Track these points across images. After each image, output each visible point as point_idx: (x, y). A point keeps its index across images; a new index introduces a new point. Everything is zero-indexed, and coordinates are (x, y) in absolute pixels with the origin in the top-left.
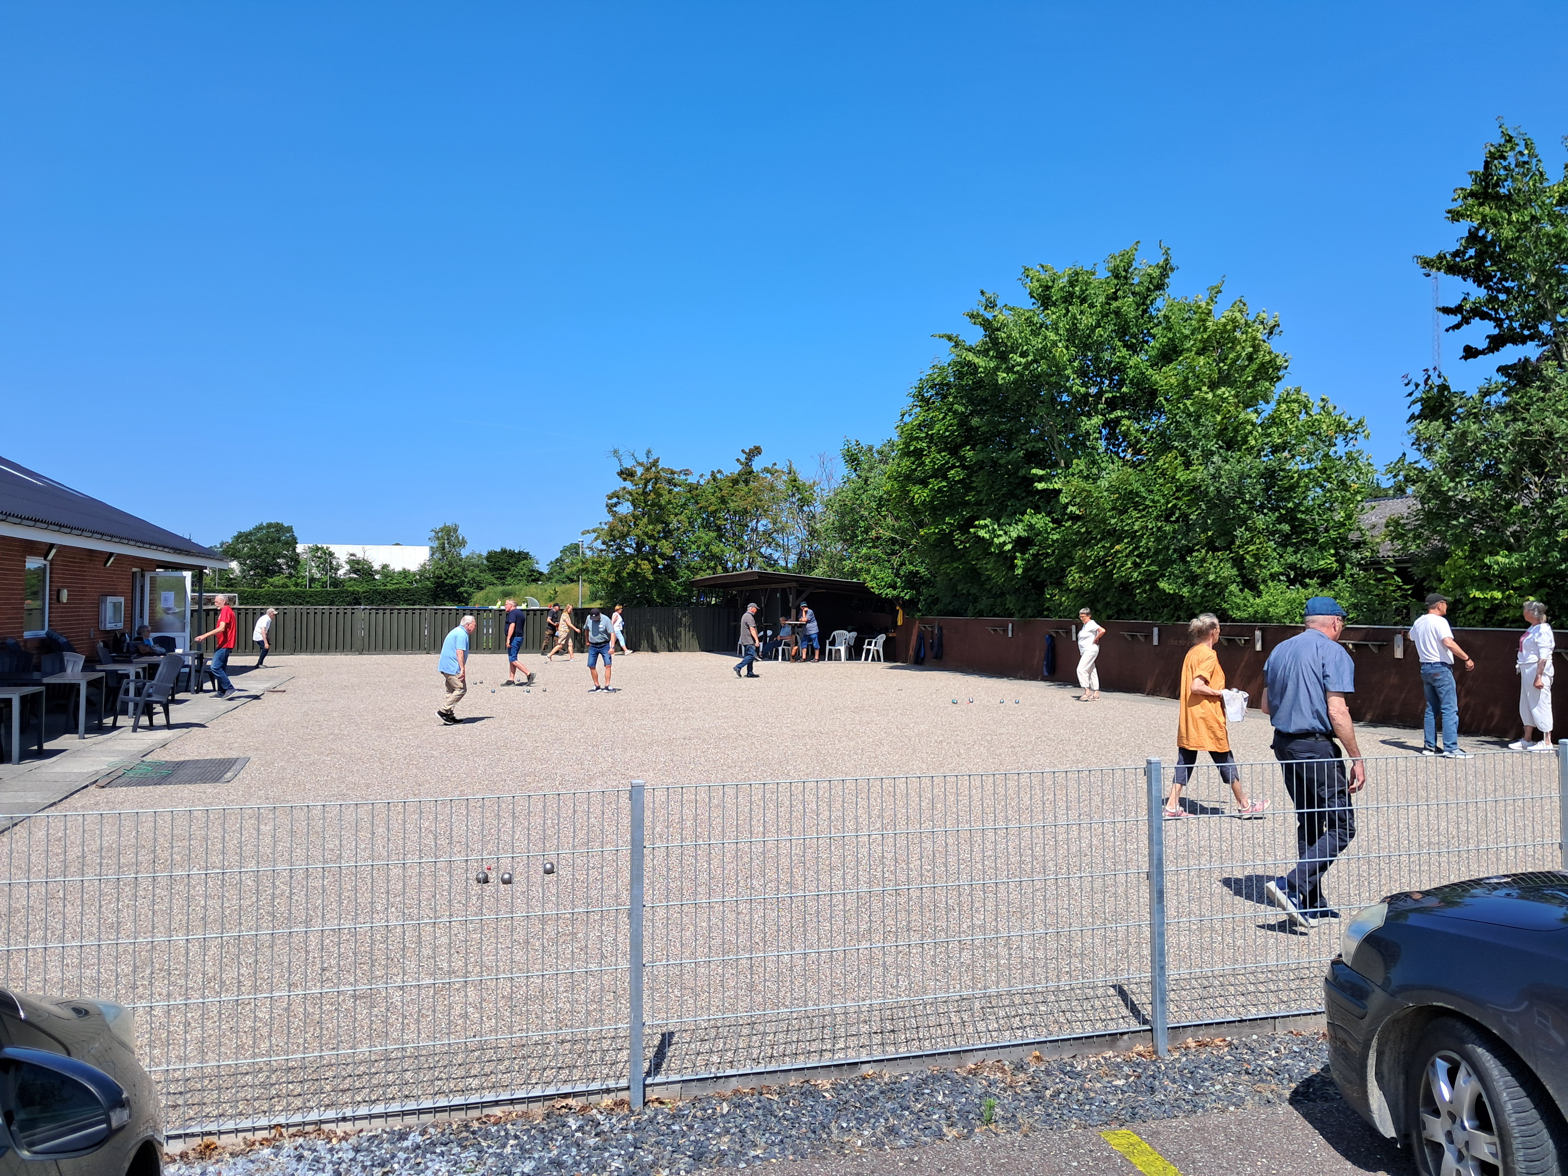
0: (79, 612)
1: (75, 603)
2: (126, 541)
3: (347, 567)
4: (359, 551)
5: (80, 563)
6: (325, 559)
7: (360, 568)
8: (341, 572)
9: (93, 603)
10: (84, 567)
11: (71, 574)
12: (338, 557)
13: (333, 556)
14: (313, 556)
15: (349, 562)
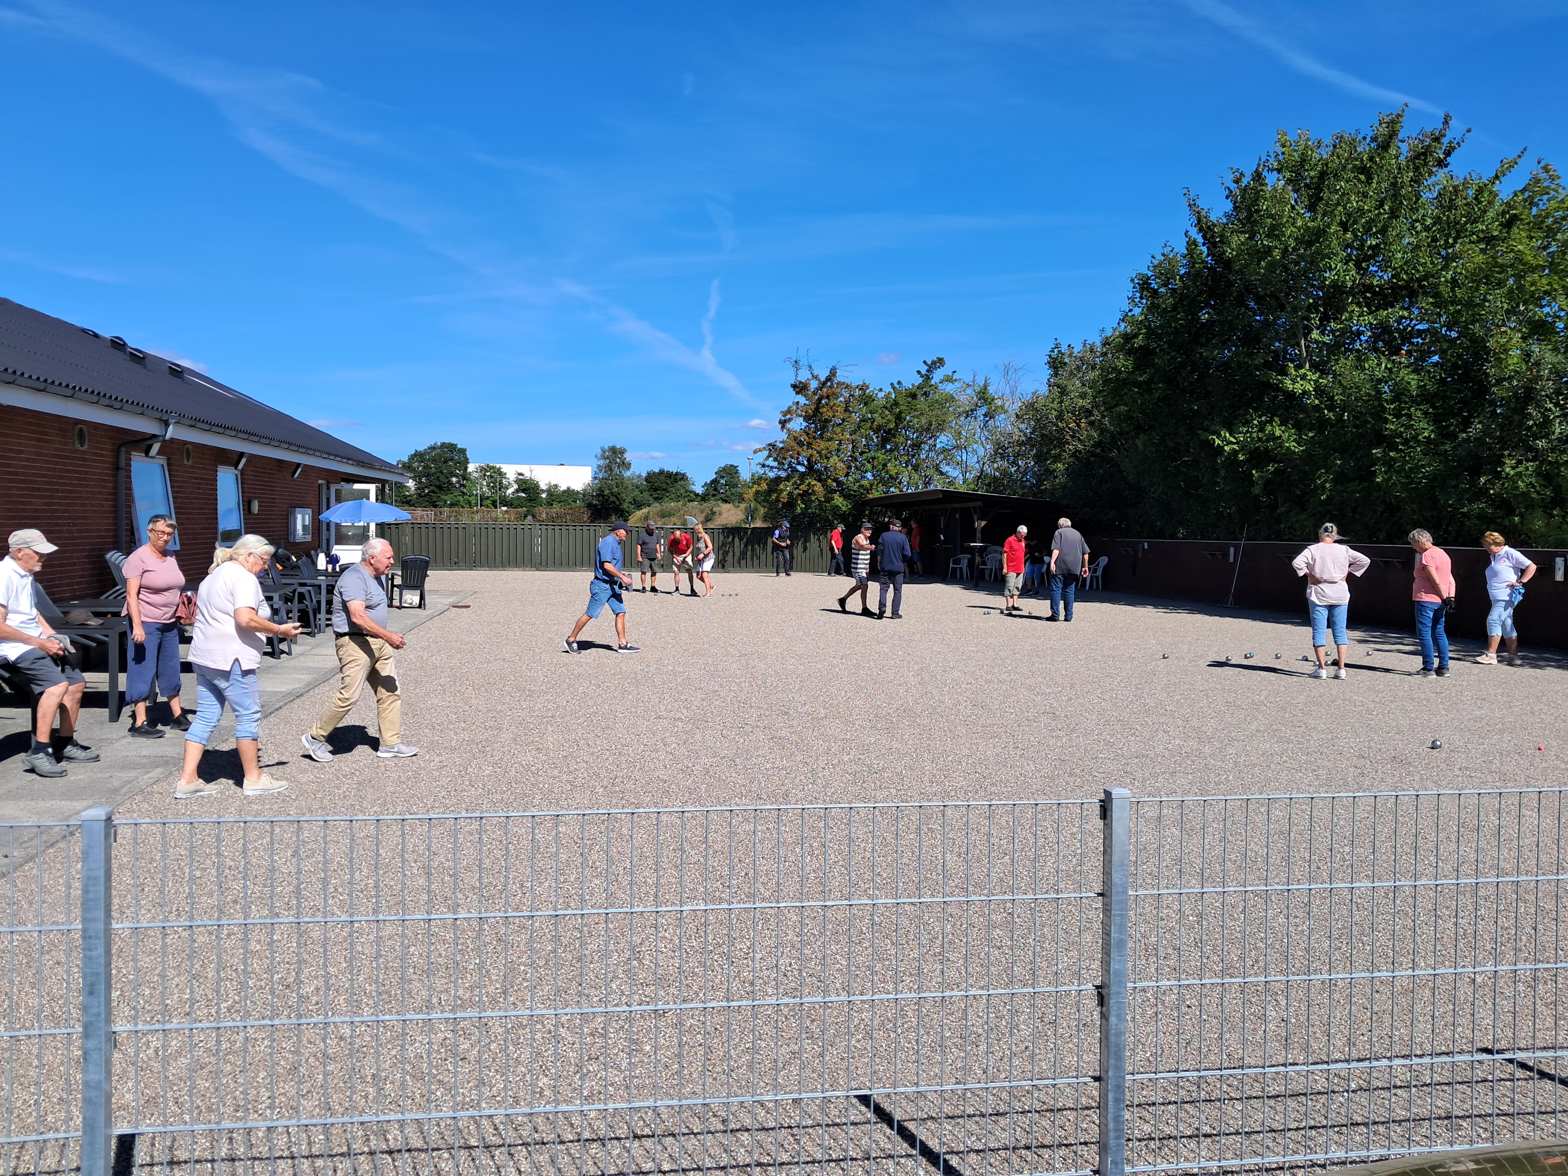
0: (269, 523)
1: (265, 515)
2: (312, 452)
3: (516, 487)
4: (526, 471)
5: (270, 474)
6: (495, 476)
7: (528, 487)
8: (510, 491)
9: (282, 515)
10: (273, 478)
11: (262, 485)
12: (507, 476)
13: (501, 474)
14: (485, 475)
15: (517, 481)
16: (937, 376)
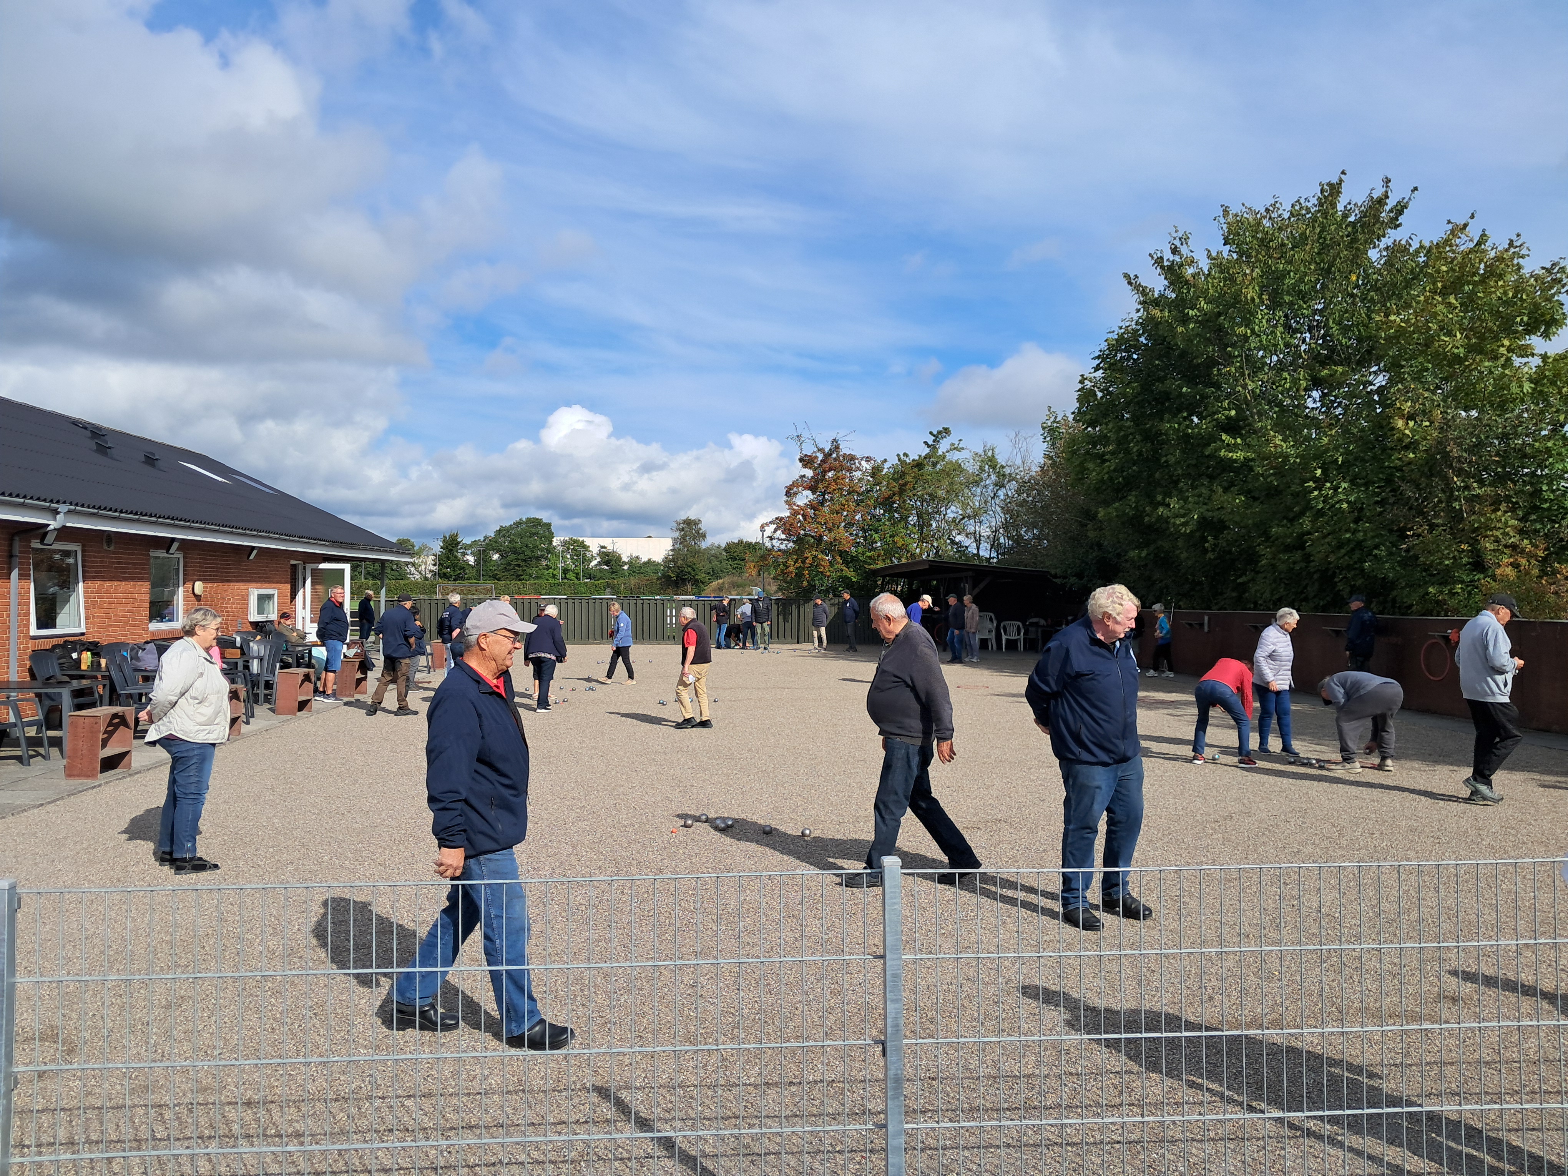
0: (222, 604)
1: (216, 596)
3: (598, 559)
4: (609, 544)
5: (224, 556)
6: (577, 549)
7: (610, 559)
8: (594, 563)
9: (241, 596)
10: (227, 561)
11: (212, 567)
12: (590, 549)
13: (586, 548)
14: (568, 549)
15: (601, 554)
16: (943, 446)
